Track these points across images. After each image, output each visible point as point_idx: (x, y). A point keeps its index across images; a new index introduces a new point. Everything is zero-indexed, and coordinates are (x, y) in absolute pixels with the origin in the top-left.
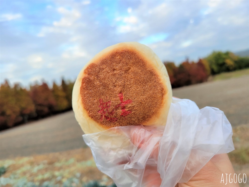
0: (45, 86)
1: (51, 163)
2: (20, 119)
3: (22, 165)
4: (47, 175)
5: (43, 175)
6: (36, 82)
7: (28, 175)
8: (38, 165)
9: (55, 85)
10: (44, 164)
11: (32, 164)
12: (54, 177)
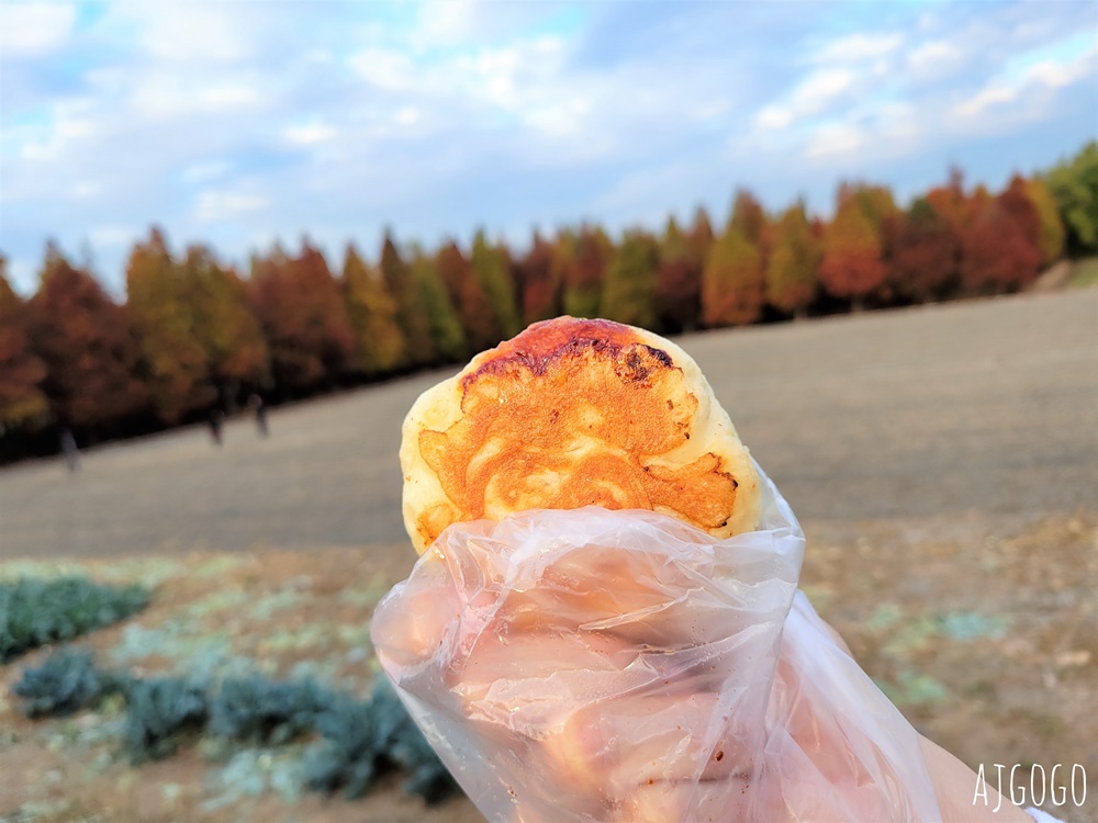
0: (313, 259)
1: (328, 589)
2: (210, 394)
3: (213, 586)
4: (308, 637)
5: (293, 632)
6: (278, 248)
7: (234, 627)
8: (277, 590)
9: (352, 258)
10: (300, 590)
11: (250, 582)
12: (336, 645)
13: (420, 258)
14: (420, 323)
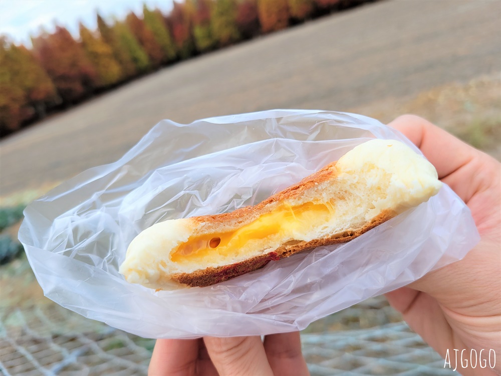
0: (62, 33)
6: (41, 28)
9: (83, 30)
13: (117, 23)
14: (126, 56)
